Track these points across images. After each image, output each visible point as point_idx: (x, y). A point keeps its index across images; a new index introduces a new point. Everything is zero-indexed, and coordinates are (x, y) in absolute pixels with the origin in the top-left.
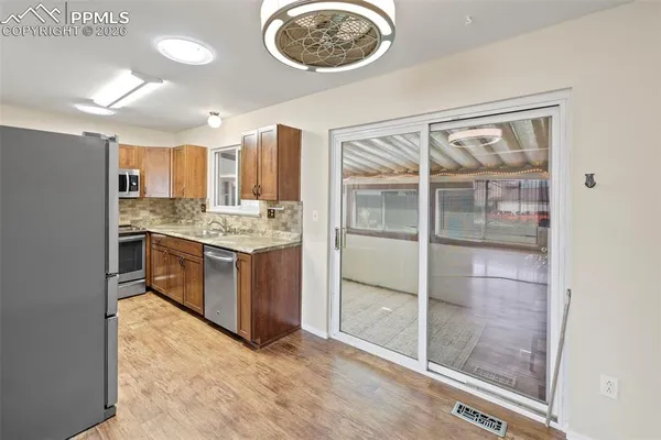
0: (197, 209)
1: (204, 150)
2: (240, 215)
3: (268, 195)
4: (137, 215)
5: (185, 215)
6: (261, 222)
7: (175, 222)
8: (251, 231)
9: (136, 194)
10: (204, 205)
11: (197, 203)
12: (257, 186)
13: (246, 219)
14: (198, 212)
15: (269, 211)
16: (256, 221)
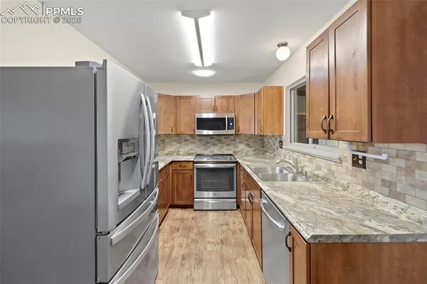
0: (276, 145)
1: (280, 89)
2: (314, 156)
3: (349, 132)
4: (237, 147)
5: (269, 148)
6: (341, 169)
7: (263, 154)
8: (327, 180)
9: (232, 132)
10: (281, 142)
11: (276, 139)
12: (330, 117)
13: (321, 163)
14: (277, 148)
15: (354, 156)
16: (334, 167)
